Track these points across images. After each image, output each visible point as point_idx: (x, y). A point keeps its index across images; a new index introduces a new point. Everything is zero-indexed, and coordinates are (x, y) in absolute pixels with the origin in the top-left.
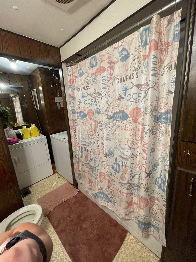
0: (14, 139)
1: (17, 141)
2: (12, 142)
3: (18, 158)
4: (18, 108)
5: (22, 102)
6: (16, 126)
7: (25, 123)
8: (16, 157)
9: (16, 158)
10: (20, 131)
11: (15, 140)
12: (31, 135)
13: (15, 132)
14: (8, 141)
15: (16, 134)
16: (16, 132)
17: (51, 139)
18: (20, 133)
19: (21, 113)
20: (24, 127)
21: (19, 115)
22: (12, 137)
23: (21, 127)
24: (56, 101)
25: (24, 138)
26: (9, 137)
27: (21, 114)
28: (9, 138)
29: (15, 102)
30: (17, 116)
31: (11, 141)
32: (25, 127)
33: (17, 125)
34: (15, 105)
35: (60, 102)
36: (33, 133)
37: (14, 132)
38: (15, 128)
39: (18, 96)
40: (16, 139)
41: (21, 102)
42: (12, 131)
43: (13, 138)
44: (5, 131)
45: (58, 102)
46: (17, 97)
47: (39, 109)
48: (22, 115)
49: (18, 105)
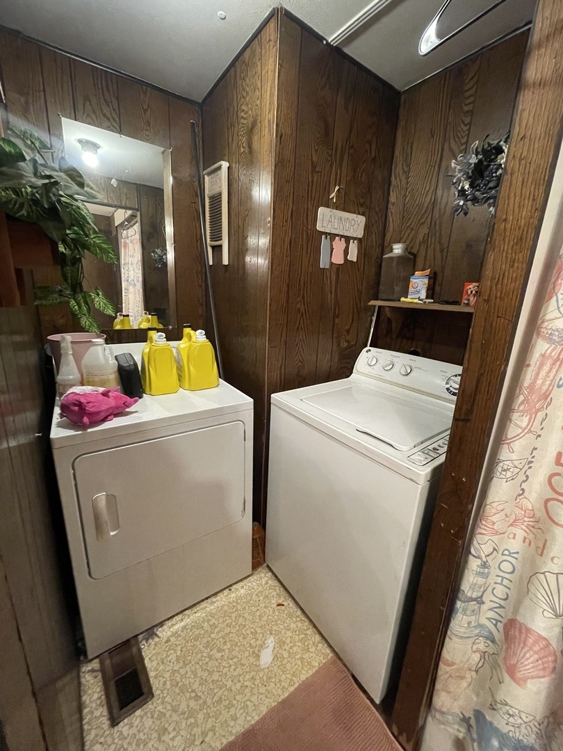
0: (105, 394)
1: (118, 408)
2: (90, 415)
3: (111, 499)
4: (132, 264)
5: (149, 239)
6: (118, 327)
7: (156, 317)
8: (101, 497)
9: (104, 498)
10: (136, 351)
11: (111, 402)
12: (180, 378)
13: (111, 353)
14: (75, 405)
15: (116, 369)
16: (116, 358)
17: (274, 411)
18: (136, 365)
19: (138, 281)
20: (153, 334)
21: (131, 289)
22: (97, 379)
23: (139, 336)
24: (319, 227)
25: (147, 390)
26: (85, 381)
27: (139, 286)
28: (82, 384)
29: (125, 243)
30: (123, 294)
31: (89, 408)
32: (158, 338)
33: (122, 322)
34: (125, 254)
35: (332, 236)
36: (191, 368)
37: (107, 352)
38: (115, 337)
39: (139, 221)
40: (115, 398)
41: (145, 241)
42: (99, 348)
43: (101, 389)
44: (70, 345)
45: (326, 234)
46: (134, 224)
47: (226, 261)
48: (141, 290)
49: (133, 256)
